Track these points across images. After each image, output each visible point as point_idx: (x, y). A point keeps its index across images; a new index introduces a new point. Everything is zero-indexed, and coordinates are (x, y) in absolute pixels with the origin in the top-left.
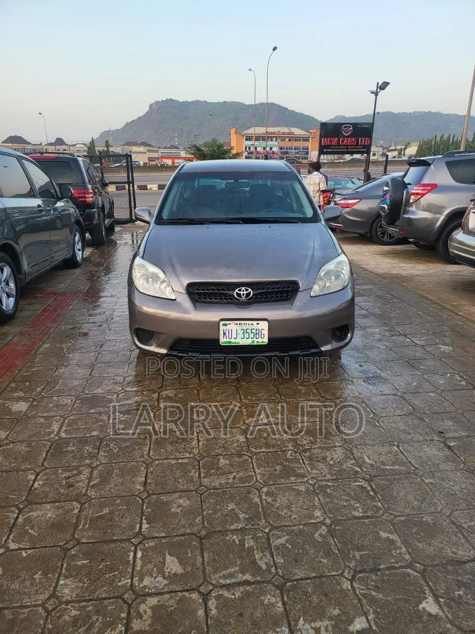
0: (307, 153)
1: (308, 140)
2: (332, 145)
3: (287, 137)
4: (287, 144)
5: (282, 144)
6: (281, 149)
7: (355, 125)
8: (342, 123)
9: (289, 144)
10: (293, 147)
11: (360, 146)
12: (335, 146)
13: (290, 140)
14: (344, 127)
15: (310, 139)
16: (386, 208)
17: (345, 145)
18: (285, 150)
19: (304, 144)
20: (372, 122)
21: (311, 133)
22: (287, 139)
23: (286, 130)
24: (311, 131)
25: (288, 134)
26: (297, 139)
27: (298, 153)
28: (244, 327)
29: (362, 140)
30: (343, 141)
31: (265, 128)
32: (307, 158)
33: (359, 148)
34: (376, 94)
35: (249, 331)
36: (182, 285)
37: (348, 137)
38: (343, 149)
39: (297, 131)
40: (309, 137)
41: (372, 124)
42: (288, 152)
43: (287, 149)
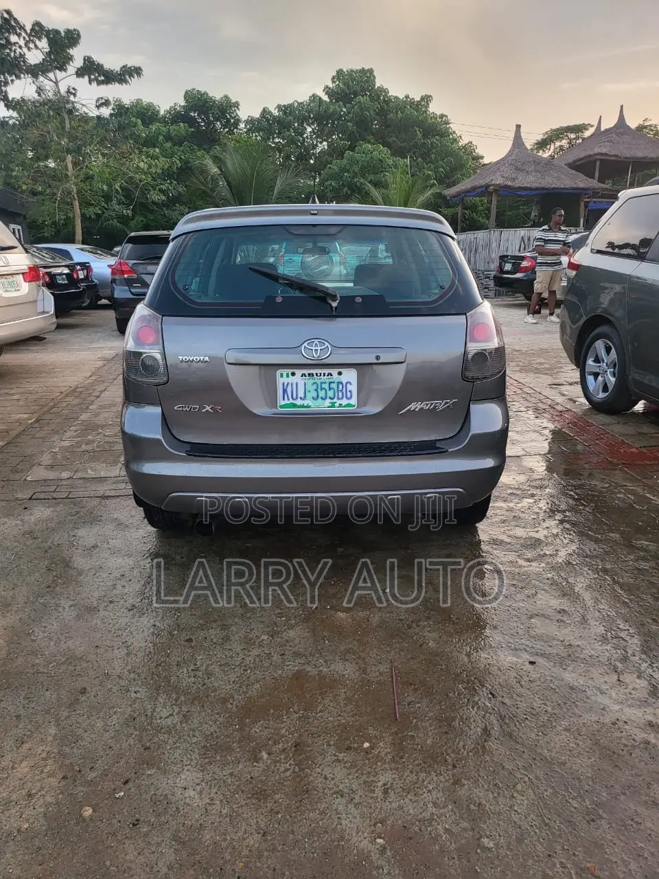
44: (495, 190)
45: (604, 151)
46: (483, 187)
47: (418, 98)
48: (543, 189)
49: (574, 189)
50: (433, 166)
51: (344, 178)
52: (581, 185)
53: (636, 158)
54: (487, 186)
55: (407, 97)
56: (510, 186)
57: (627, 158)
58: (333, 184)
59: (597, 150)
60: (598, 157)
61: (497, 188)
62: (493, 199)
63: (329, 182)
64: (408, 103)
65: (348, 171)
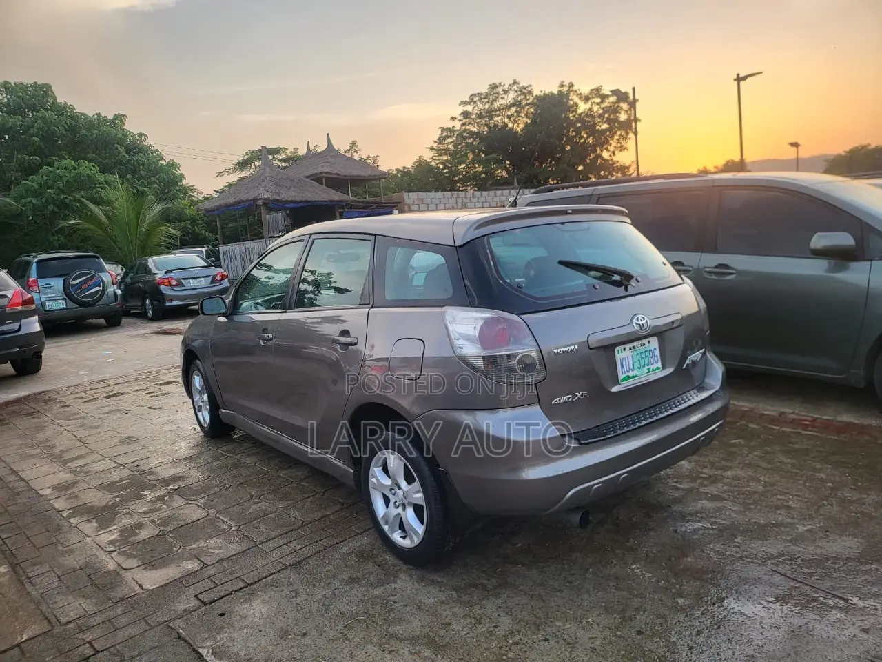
44: (265, 204)
45: (327, 170)
46: (251, 200)
47: (110, 116)
48: (307, 201)
49: (331, 201)
50: (146, 183)
51: (47, 195)
52: (337, 198)
53: (353, 176)
54: (255, 200)
55: (98, 114)
56: (278, 200)
57: (346, 176)
58: (34, 201)
59: (320, 170)
60: (324, 175)
61: (267, 201)
62: (262, 211)
63: (29, 199)
64: (99, 121)
65: (52, 188)
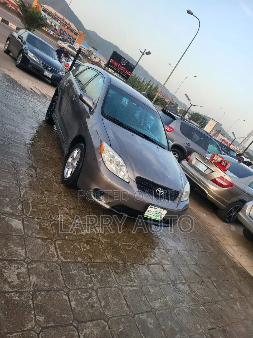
0: (74, 42)
1: (77, 35)
2: (114, 65)
3: (67, 26)
4: (65, 29)
5: (63, 28)
6: (61, 30)
7: (128, 63)
8: (123, 58)
9: (66, 30)
10: (68, 34)
11: (126, 74)
12: (115, 67)
13: (67, 28)
14: (123, 60)
15: (78, 36)
16: (150, 127)
17: (120, 69)
18: (63, 32)
19: (75, 36)
20: (135, 66)
21: (80, 32)
22: (66, 27)
23: (67, 21)
24: (80, 31)
25: (68, 24)
26: (72, 30)
27: (69, 38)
28: (157, 211)
29: (127, 72)
30: (119, 67)
31: (55, 11)
32: (72, 44)
33: (124, 74)
34: (143, 54)
35: (158, 213)
36: (134, 176)
37: (123, 66)
38: (118, 70)
39: (73, 26)
40: (79, 34)
41: (135, 67)
42: (64, 34)
43: (64, 32)
